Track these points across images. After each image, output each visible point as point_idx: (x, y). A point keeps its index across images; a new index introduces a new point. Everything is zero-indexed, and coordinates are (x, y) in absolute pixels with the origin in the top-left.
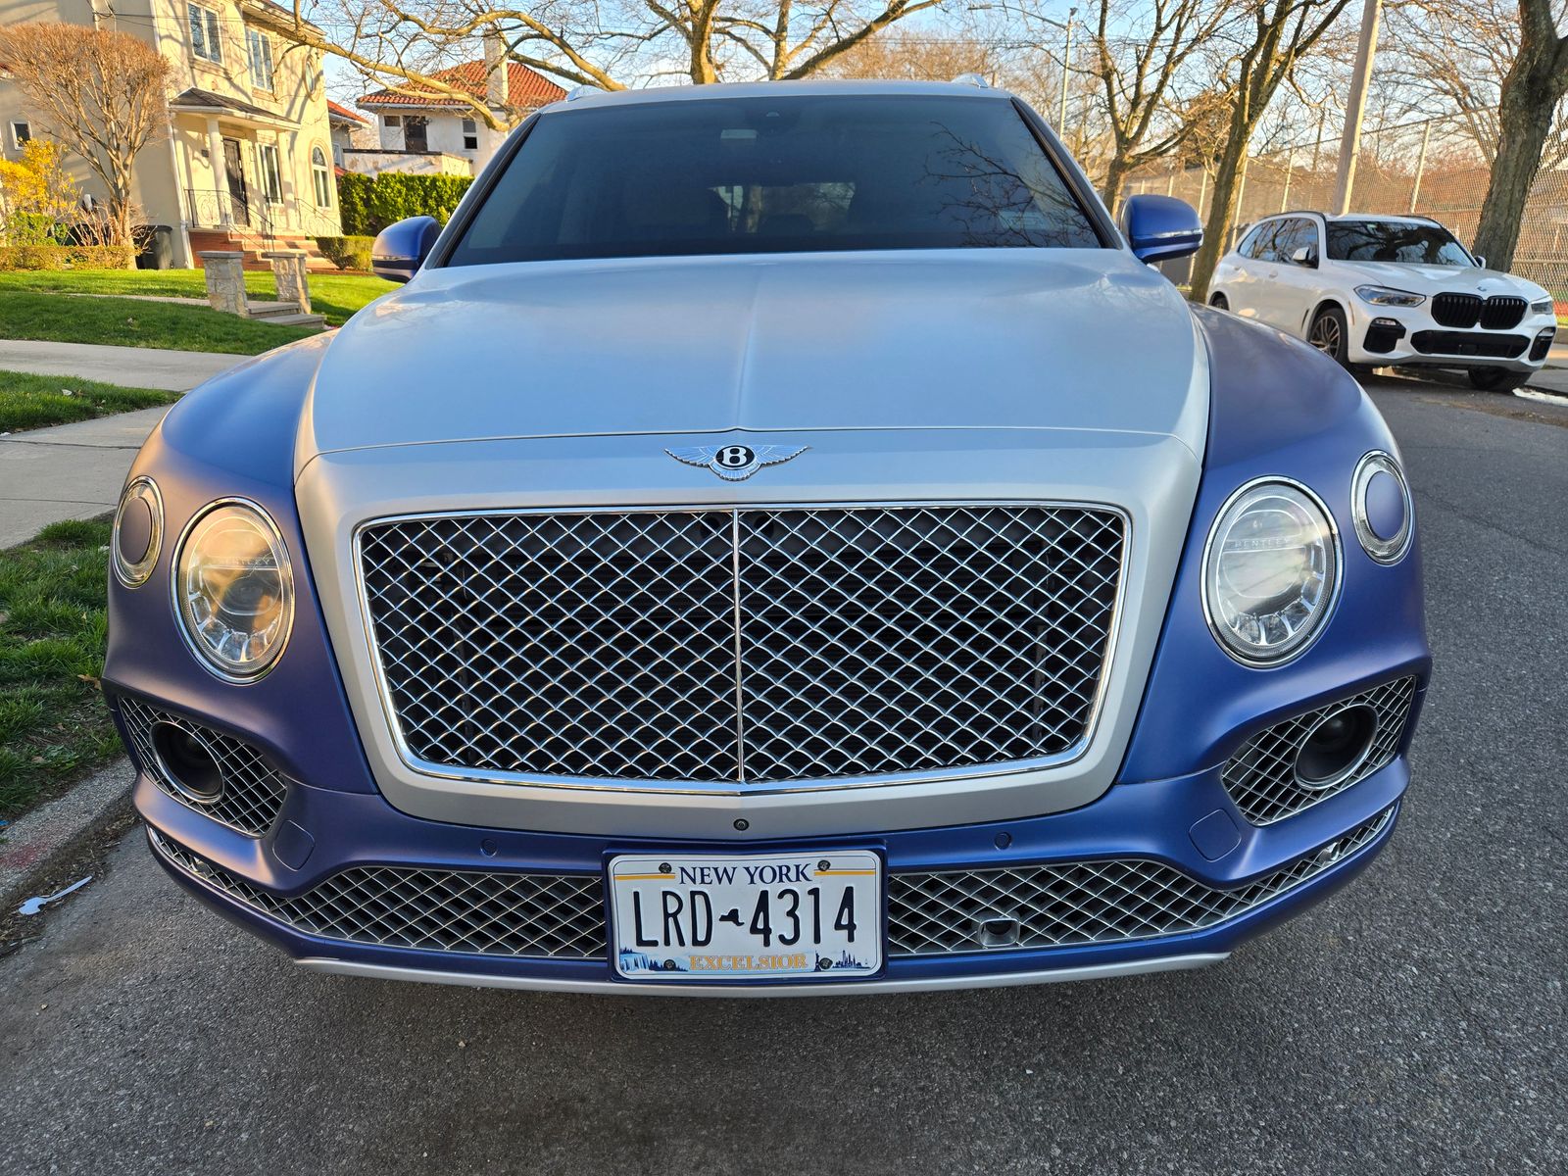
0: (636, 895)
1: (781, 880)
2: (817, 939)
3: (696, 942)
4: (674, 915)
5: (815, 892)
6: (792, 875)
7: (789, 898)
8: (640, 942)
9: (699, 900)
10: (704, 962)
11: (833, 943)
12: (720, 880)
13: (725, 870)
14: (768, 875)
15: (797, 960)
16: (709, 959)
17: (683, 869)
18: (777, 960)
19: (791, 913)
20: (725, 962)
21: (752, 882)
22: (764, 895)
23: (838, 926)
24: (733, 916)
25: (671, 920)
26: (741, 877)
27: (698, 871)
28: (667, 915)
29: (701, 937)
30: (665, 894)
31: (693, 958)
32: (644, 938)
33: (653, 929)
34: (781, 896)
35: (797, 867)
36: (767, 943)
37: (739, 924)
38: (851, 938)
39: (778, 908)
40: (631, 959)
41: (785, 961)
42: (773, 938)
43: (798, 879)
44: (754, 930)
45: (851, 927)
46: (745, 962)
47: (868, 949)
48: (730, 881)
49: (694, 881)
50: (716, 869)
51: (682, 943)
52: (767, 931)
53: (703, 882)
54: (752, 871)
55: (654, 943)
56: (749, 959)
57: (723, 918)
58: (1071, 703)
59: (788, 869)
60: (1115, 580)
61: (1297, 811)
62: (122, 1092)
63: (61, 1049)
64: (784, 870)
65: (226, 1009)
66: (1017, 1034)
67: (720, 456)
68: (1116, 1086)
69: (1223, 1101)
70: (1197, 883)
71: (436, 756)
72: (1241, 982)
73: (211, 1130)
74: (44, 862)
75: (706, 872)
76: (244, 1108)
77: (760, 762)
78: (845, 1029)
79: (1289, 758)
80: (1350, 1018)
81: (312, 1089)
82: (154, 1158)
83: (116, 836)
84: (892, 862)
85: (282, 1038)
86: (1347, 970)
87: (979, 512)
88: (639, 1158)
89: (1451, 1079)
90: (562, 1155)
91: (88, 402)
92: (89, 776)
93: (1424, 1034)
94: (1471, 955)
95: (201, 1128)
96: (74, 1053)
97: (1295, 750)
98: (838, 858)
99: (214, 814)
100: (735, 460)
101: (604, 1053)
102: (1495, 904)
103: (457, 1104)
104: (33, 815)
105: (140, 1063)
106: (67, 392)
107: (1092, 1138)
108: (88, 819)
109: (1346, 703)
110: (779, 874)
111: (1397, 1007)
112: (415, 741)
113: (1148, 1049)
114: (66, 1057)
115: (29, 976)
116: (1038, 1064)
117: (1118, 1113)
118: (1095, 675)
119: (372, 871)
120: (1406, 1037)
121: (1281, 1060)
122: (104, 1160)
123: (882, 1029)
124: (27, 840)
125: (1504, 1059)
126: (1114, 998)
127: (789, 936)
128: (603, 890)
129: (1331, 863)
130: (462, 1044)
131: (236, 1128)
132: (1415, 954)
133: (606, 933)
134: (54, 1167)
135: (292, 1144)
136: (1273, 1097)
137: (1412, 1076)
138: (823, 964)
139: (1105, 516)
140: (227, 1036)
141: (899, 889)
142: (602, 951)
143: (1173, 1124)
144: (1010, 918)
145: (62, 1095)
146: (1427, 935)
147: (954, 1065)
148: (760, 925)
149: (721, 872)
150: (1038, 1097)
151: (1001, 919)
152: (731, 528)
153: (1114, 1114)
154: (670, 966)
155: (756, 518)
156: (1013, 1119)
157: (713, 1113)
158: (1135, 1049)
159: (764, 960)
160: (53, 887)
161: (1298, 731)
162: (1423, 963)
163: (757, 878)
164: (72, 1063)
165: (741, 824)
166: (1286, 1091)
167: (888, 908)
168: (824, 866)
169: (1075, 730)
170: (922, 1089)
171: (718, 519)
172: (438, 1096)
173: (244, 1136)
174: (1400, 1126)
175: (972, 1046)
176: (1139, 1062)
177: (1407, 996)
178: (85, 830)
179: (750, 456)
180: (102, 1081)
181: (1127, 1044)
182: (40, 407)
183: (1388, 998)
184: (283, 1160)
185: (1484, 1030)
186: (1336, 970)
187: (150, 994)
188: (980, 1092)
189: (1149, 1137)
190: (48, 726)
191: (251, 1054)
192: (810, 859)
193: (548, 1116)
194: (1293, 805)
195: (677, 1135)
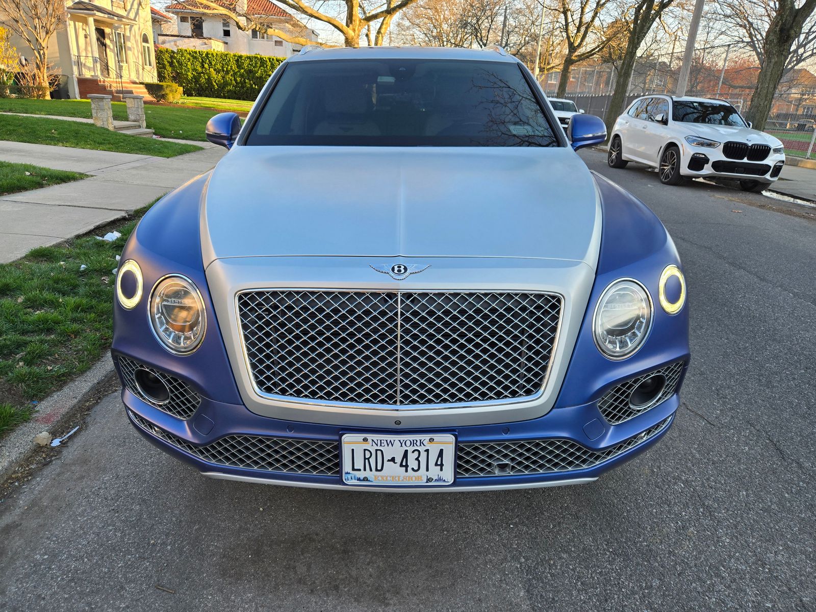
0: (353, 450)
1: (413, 446)
2: (427, 470)
3: (377, 470)
4: (368, 459)
5: (427, 451)
6: (418, 443)
7: (416, 453)
8: (353, 469)
9: (379, 453)
10: (380, 478)
11: (434, 472)
12: (388, 445)
13: (390, 441)
14: (408, 443)
15: (419, 478)
16: (381, 477)
17: (373, 440)
18: (410, 478)
19: (417, 459)
20: (389, 478)
21: (401, 446)
22: (406, 452)
23: (436, 464)
24: (393, 460)
25: (367, 461)
26: (397, 444)
27: (379, 441)
28: (365, 459)
29: (379, 468)
30: (365, 450)
31: (375, 476)
32: (356, 468)
33: (359, 464)
34: (413, 452)
35: (420, 440)
36: (406, 471)
37: (395, 463)
38: (441, 470)
39: (412, 457)
40: (349, 476)
41: (414, 478)
42: (409, 469)
43: (420, 445)
44: (401, 465)
45: (442, 465)
46: (397, 478)
47: (448, 474)
48: (392, 445)
49: (377, 445)
50: (387, 441)
51: (371, 470)
52: (407, 466)
53: (381, 445)
54: (402, 441)
55: (359, 470)
56: (399, 477)
57: (389, 461)
58: (536, 375)
59: (417, 441)
60: (557, 324)
61: (630, 418)
62: (111, 528)
63: (79, 508)
64: (415, 442)
65: (153, 491)
66: (506, 510)
67: (393, 269)
68: (549, 533)
69: (595, 540)
70: (585, 449)
71: (269, 390)
72: (606, 489)
73: (153, 545)
74: (58, 422)
75: (382, 441)
76: (167, 535)
77: (406, 397)
78: (431, 506)
79: (627, 397)
80: (652, 506)
81: (197, 527)
82: (130, 557)
83: (89, 409)
84: (459, 439)
85: (180, 505)
86: (652, 484)
87: (501, 295)
88: (343, 560)
89: (693, 533)
90: (310, 558)
91: (39, 179)
92: (72, 380)
93: (684, 513)
94: (708, 479)
95: (149, 544)
96: (85, 510)
97: (629, 393)
98: (437, 437)
99: (163, 409)
100: (400, 271)
101: (325, 514)
102: (721, 456)
103: (261, 535)
104: (49, 399)
105: (117, 515)
106: (28, 173)
107: (538, 555)
108: (76, 401)
109: (652, 374)
110: (413, 443)
111: (673, 502)
112: (260, 384)
113: (563, 517)
114: (82, 512)
115: (59, 475)
116: (516, 523)
117: (549, 544)
118: (547, 363)
119: (239, 437)
120: (676, 514)
121: (621, 523)
122: (108, 557)
123: (447, 506)
124: (49, 411)
125: (717, 525)
126: (550, 495)
127: (416, 468)
128: (339, 447)
129: (643, 440)
130: (261, 509)
131: (164, 544)
132: (683, 478)
133: (339, 465)
134: (86, 560)
135: (191, 551)
136: (616, 539)
137: (677, 532)
138: (429, 480)
139: (553, 297)
140: (155, 503)
141: (462, 450)
142: (337, 472)
143: (573, 549)
144: (507, 462)
145: (84, 529)
146: (690, 469)
147: (479, 522)
148: (404, 464)
149: (388, 442)
150: (515, 537)
151: (504, 463)
152: (397, 299)
153: (548, 545)
154: (366, 479)
155: (408, 296)
156: (504, 546)
157: (374, 541)
158: (558, 517)
159: (405, 478)
160: (62, 433)
161: (631, 386)
162: (686, 482)
163: (403, 444)
164: (86, 515)
165: (398, 422)
166: (622, 537)
167: (457, 458)
168: (431, 440)
169: (537, 386)
170: (465, 532)
171: (391, 295)
172: (253, 531)
173: (169, 547)
174: (670, 552)
175: (487, 514)
176: (559, 523)
177: (678, 497)
178: (74, 406)
179: (406, 269)
180: (100, 523)
181: (555, 515)
182: (15, 181)
183: (669, 497)
184: (187, 557)
185: (710, 512)
186: (648, 484)
187: (116, 484)
188: (490, 534)
189: (563, 555)
190: (51, 355)
191: (167, 512)
192: (426, 437)
193: (302, 541)
194: (628, 416)
195: (359, 550)
